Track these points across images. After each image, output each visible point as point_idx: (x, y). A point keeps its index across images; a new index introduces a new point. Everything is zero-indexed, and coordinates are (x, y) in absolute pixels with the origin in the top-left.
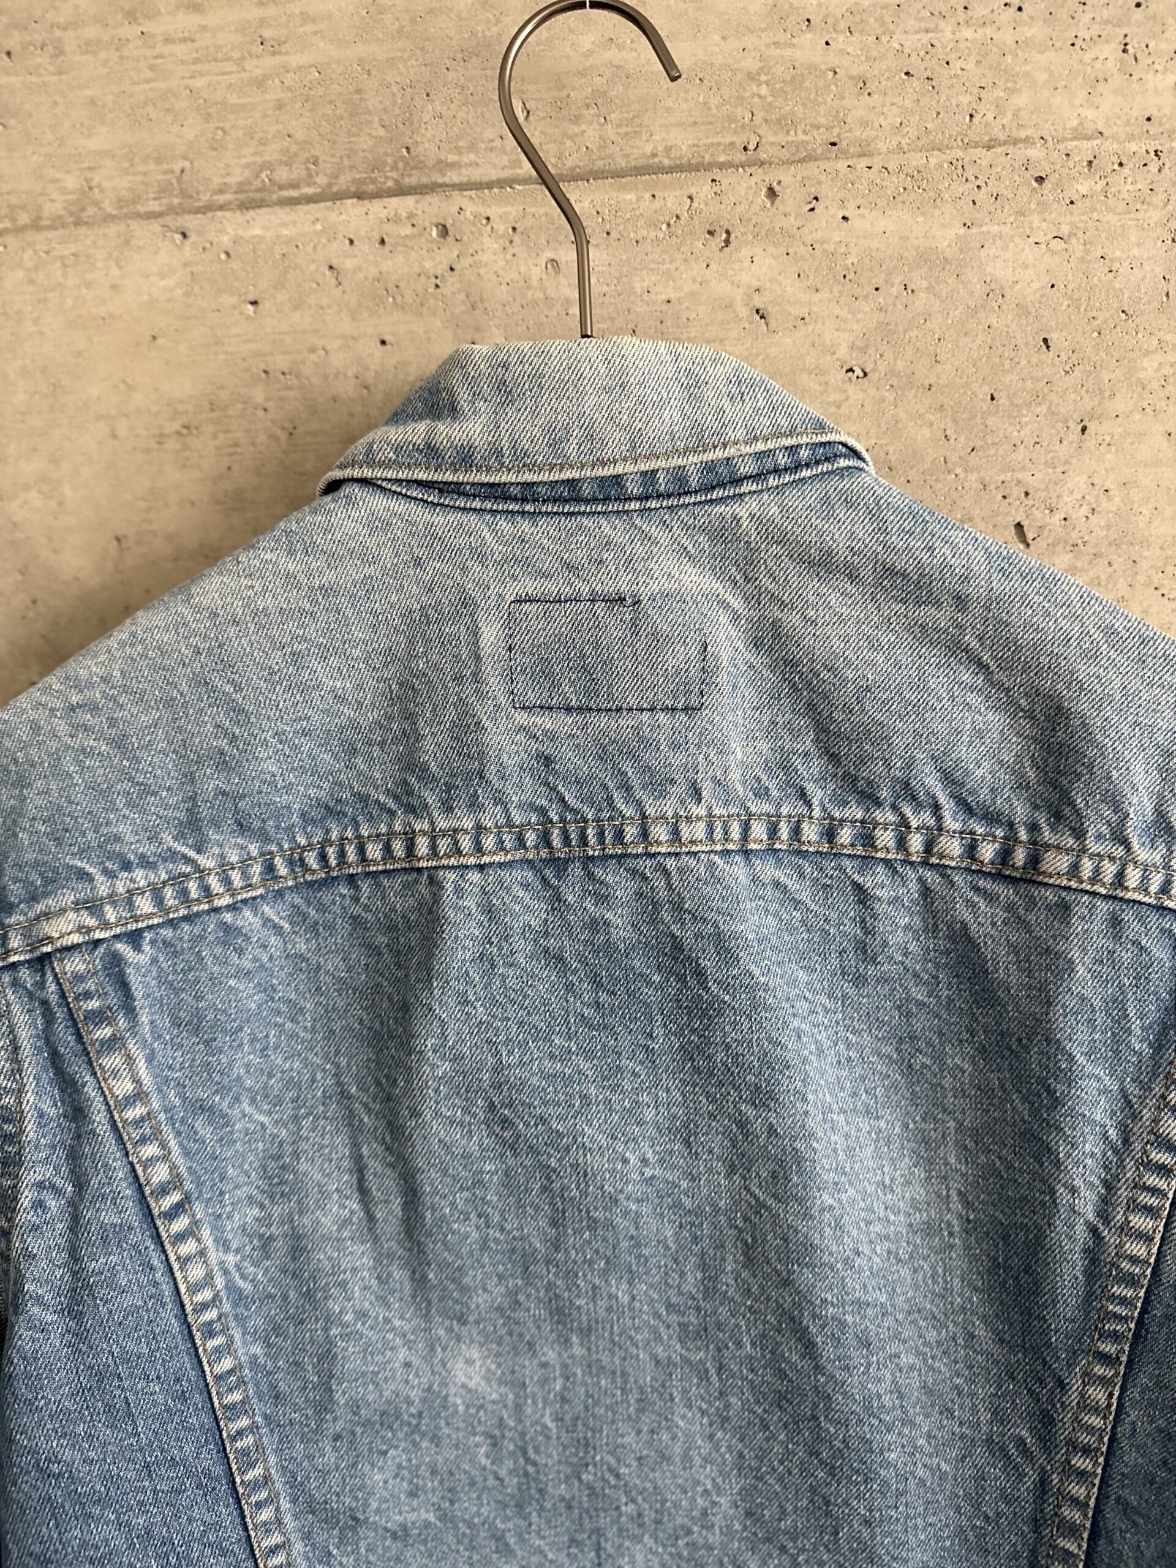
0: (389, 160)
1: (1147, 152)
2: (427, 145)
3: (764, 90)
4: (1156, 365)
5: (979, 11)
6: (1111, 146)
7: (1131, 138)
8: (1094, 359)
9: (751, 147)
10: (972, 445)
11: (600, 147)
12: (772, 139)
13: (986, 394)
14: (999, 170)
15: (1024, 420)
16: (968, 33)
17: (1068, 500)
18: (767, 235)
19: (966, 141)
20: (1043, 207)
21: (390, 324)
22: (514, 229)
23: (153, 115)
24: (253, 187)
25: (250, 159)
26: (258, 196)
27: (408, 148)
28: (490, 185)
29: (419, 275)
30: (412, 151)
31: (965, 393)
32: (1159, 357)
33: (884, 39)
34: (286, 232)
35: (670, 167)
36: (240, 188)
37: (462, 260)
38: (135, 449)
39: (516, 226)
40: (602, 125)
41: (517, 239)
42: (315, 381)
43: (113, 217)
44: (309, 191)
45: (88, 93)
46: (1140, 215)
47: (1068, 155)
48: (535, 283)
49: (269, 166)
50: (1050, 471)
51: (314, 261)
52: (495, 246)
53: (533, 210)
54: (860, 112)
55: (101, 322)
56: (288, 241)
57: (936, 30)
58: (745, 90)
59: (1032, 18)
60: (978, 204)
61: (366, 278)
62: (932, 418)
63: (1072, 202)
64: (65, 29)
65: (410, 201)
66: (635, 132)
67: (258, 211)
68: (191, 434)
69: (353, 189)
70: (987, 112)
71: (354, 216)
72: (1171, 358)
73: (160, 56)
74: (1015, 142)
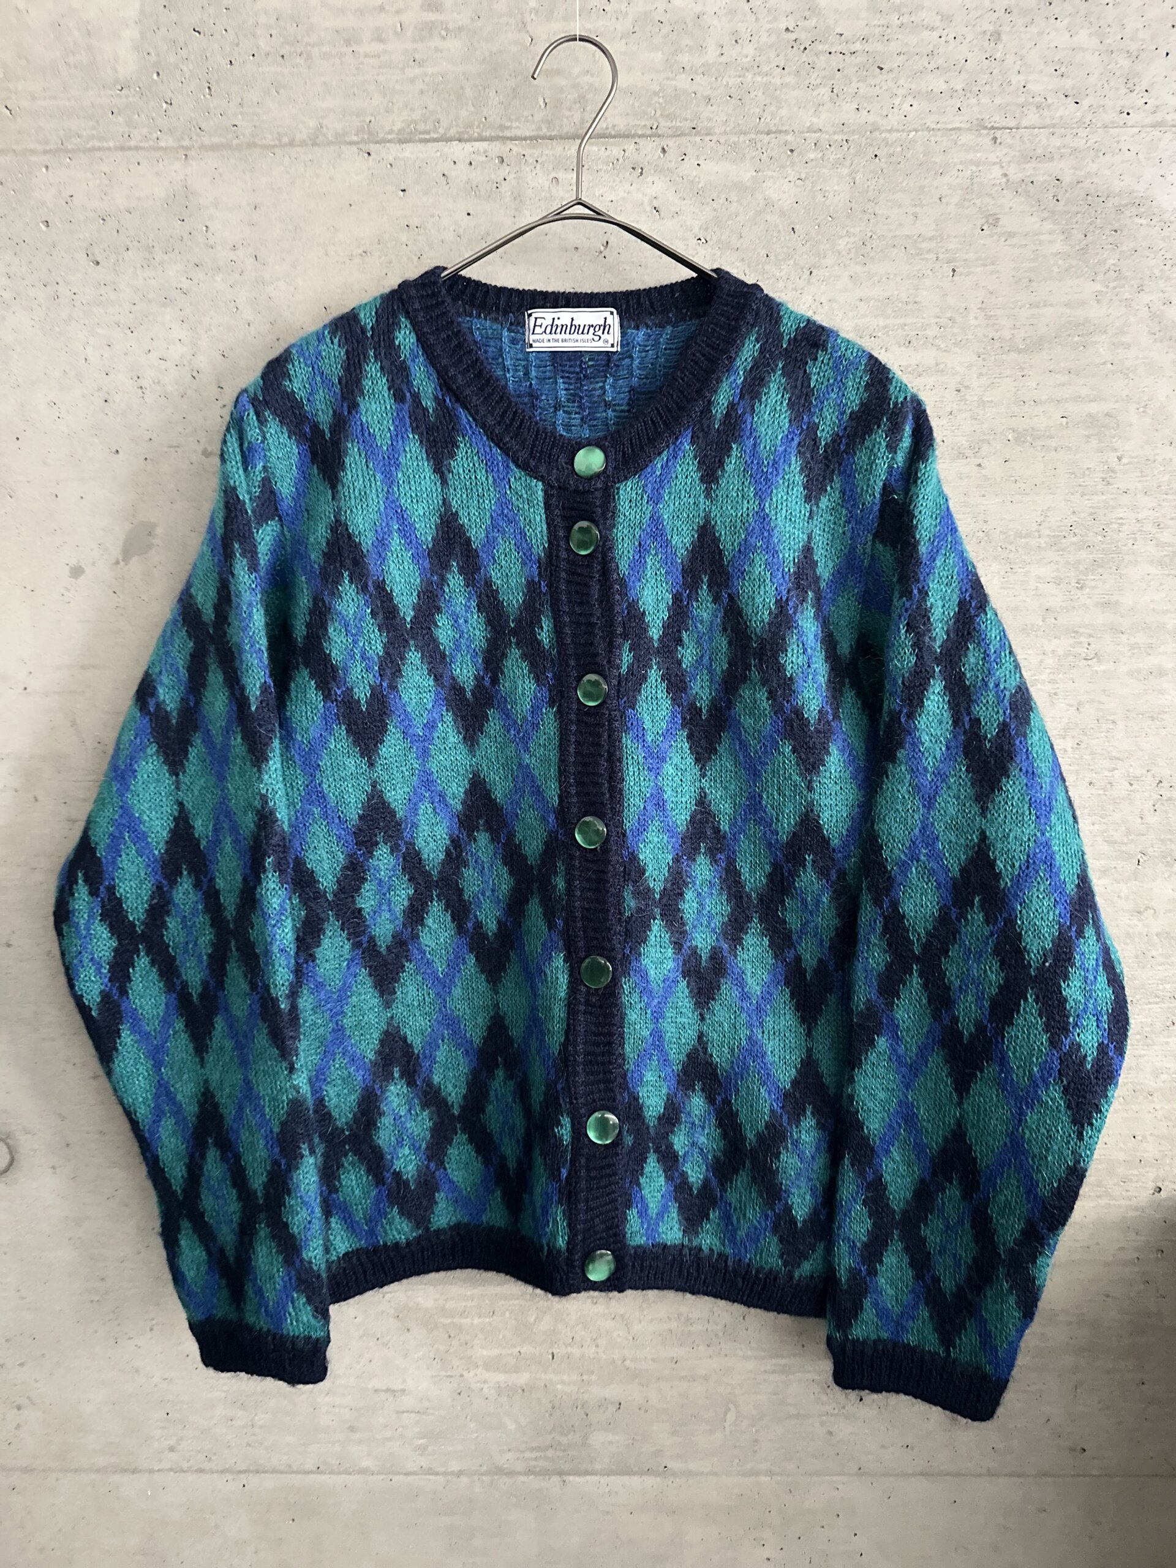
0: (476, 123)
1: (843, 140)
2: (495, 117)
3: (661, 100)
4: (845, 243)
6: (825, 136)
7: (835, 133)
8: (816, 239)
9: (654, 127)
12: (664, 124)
13: (764, 254)
14: (772, 145)
15: (782, 267)
16: (759, 79)
18: (661, 171)
19: (757, 130)
20: (793, 164)
21: (472, 205)
22: (537, 161)
23: (356, 93)
24: (406, 132)
25: (405, 118)
26: (408, 137)
27: (485, 118)
28: (525, 139)
29: (488, 181)
30: (488, 119)
31: (754, 253)
32: (846, 239)
33: (719, 79)
34: (422, 156)
35: (615, 135)
36: (400, 132)
37: (510, 175)
38: (337, 262)
39: (538, 159)
41: (538, 166)
42: (433, 232)
43: (332, 143)
44: (435, 136)
45: (323, 79)
46: (839, 170)
47: (805, 140)
48: (546, 188)
49: (415, 122)
51: (435, 171)
52: (527, 169)
53: (547, 152)
54: (707, 114)
55: (323, 195)
56: (423, 160)
57: (744, 76)
58: (652, 99)
59: (789, 73)
60: (762, 161)
61: (461, 181)
63: (807, 162)
64: (313, 46)
65: (485, 144)
67: (408, 144)
68: (367, 256)
69: (457, 136)
70: (767, 117)
71: (457, 150)
72: (852, 240)
73: (362, 63)
74: (780, 132)
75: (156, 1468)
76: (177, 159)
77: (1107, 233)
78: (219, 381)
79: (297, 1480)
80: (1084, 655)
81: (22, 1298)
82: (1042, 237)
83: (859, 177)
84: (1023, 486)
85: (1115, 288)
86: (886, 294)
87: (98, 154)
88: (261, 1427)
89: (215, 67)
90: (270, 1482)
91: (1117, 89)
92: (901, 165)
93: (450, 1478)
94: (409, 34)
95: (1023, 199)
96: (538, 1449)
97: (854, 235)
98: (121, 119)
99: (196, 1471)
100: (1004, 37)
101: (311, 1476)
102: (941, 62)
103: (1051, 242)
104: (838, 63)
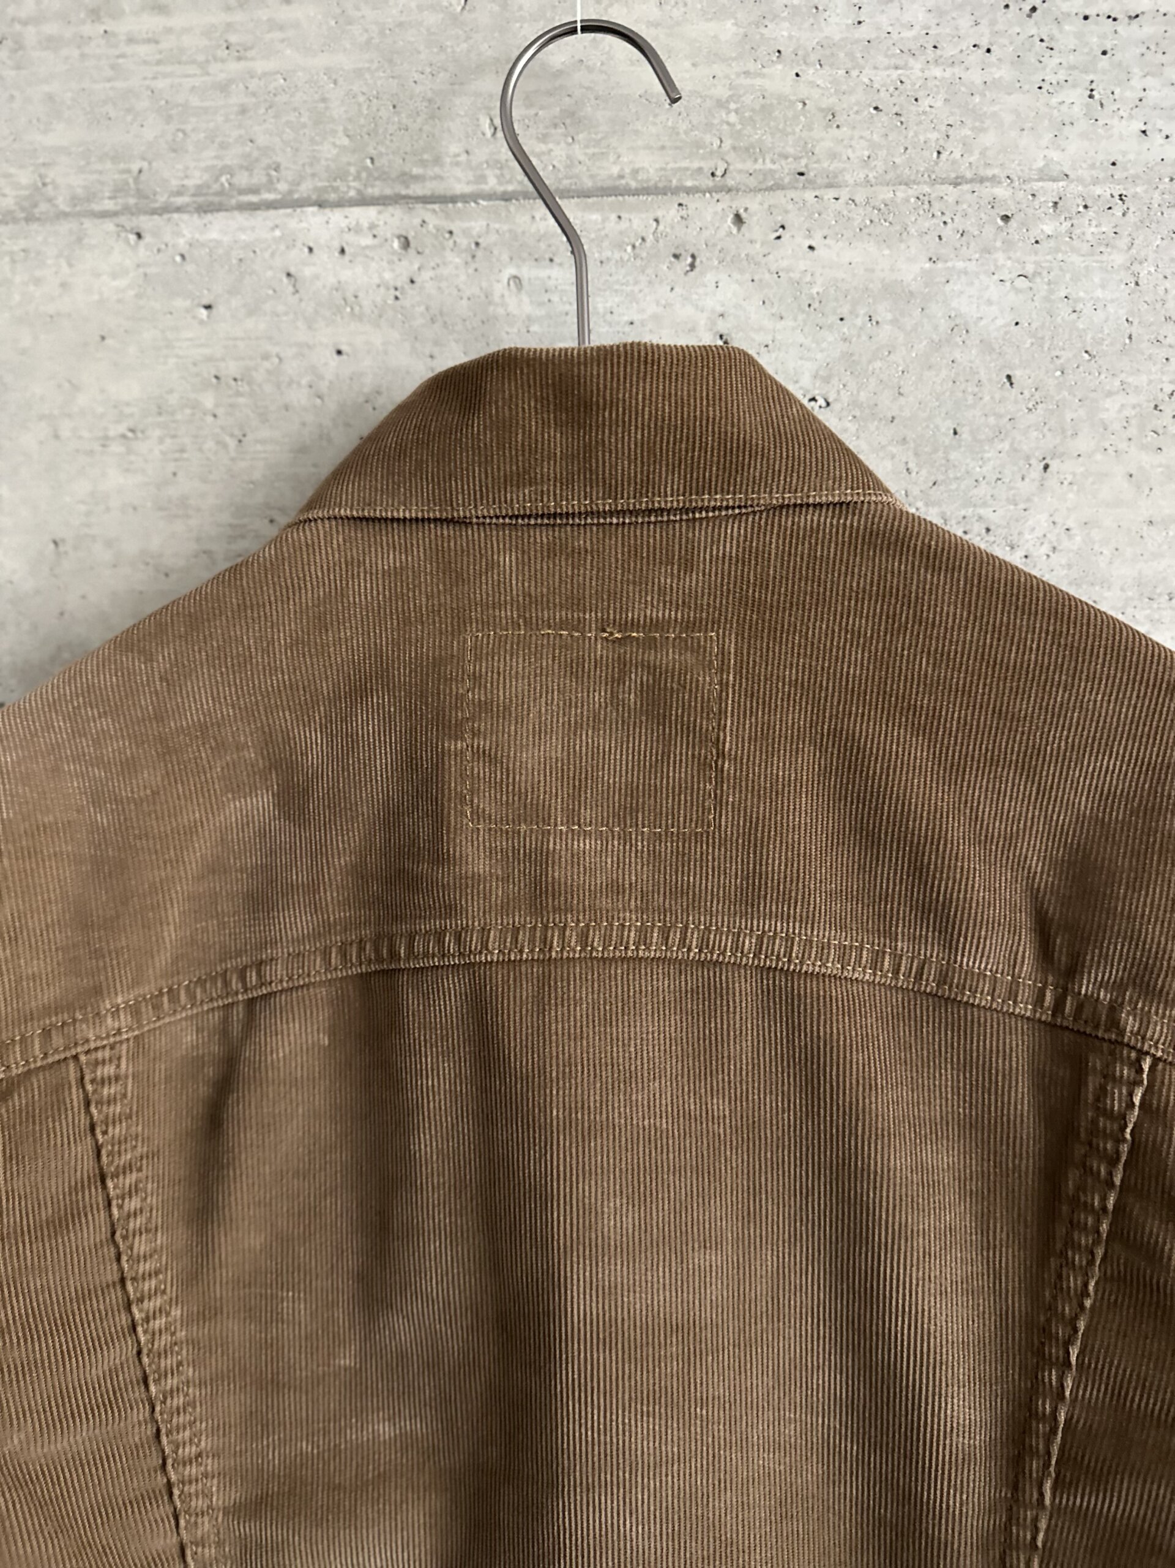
0: (352, 170)
1: (1112, 196)
2: (391, 157)
3: (733, 118)
4: (1117, 406)
5: (949, 51)
6: (1078, 188)
7: (1096, 181)
8: (1057, 398)
9: (719, 173)
10: (933, 479)
11: (567, 167)
12: (739, 166)
13: (949, 429)
14: (965, 206)
15: (987, 455)
16: (937, 72)
17: (1030, 537)
18: (732, 262)
19: (933, 177)
20: (1008, 245)
21: (346, 333)
22: (477, 244)
23: (112, 114)
24: (211, 191)
25: (210, 163)
26: (216, 199)
27: (372, 159)
28: (453, 199)
29: (379, 286)
30: (376, 161)
31: (928, 426)
32: (1121, 399)
33: (854, 73)
34: (243, 237)
35: (636, 189)
36: (199, 191)
37: (423, 273)
38: (77, 451)
39: (480, 241)
40: (570, 144)
41: (480, 253)
42: (268, 388)
43: (65, 215)
44: (269, 196)
45: (46, 88)
46: (1104, 257)
47: (1033, 195)
48: (496, 298)
49: (229, 170)
50: (1012, 507)
51: (271, 268)
52: (457, 260)
53: (497, 226)
54: (828, 144)
55: (49, 319)
56: (245, 246)
57: (906, 67)
58: (714, 117)
59: (999, 60)
60: (944, 239)
61: (324, 287)
62: (894, 450)
63: (1037, 242)
64: (25, 23)
65: (371, 213)
66: (602, 153)
67: (216, 215)
68: (136, 438)
69: (314, 197)
70: (954, 150)
71: (315, 225)
72: (1133, 399)
73: (122, 56)
74: (982, 180)
83: (1145, 271)
97: (1137, 389)
104: (1104, 36)
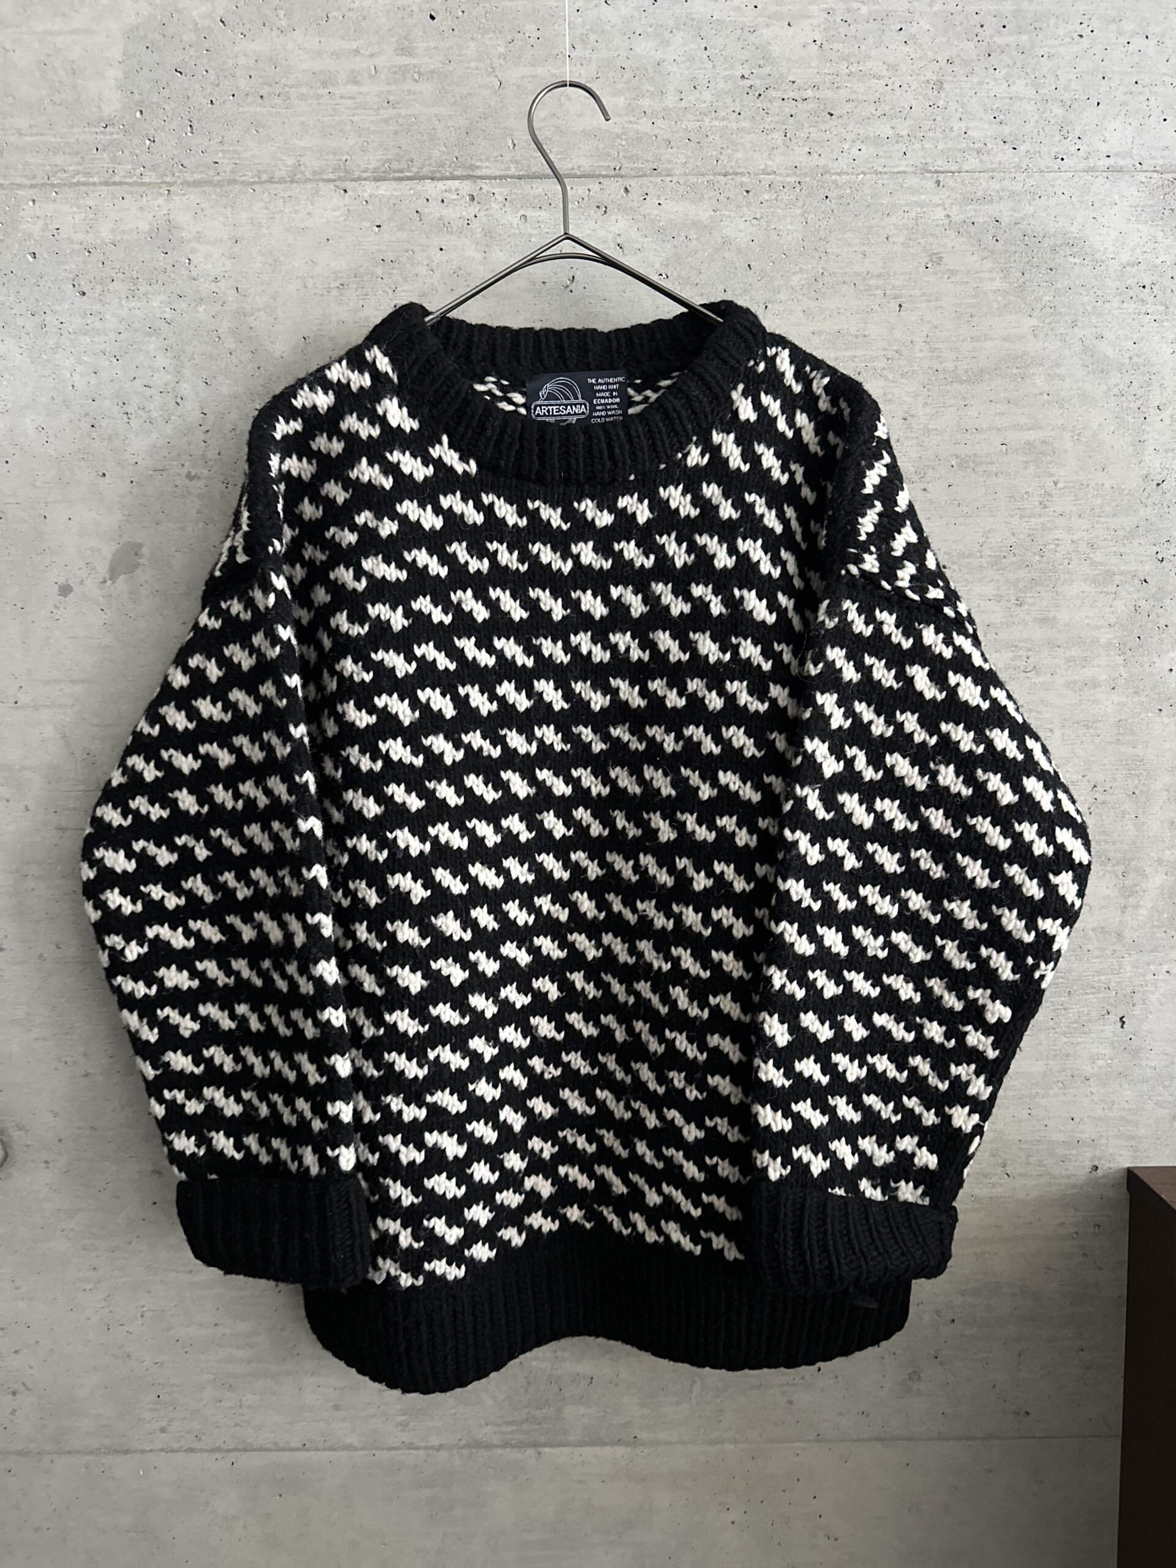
0: (448, 162)
1: (795, 182)
2: (466, 157)
3: (624, 143)
4: (798, 279)
5: (721, 114)
6: (779, 178)
7: (788, 175)
9: (618, 168)
12: (627, 165)
14: (729, 186)
16: (716, 123)
18: (624, 209)
19: (715, 172)
20: (749, 204)
21: (446, 240)
22: (506, 199)
23: (333, 132)
24: (380, 171)
25: (380, 157)
26: (383, 175)
27: (457, 158)
28: (495, 178)
29: (460, 218)
30: (459, 159)
32: (799, 276)
33: (679, 123)
34: (396, 193)
35: (580, 175)
36: (375, 171)
37: (480, 212)
38: (315, 294)
41: (507, 204)
42: (408, 266)
43: (310, 180)
44: (408, 174)
45: (301, 119)
46: (792, 210)
47: (760, 181)
48: (515, 225)
49: (389, 161)
51: (409, 208)
52: (497, 207)
53: (515, 191)
54: (667, 156)
55: (302, 230)
56: (397, 198)
57: (702, 120)
59: (744, 118)
60: (720, 201)
61: (434, 218)
63: (762, 203)
64: (291, 88)
65: (457, 183)
66: (564, 158)
67: (383, 182)
68: (344, 289)
69: (429, 175)
70: (724, 159)
71: (433, 189)
72: (805, 276)
73: (338, 104)
74: (736, 174)
75: (148, 1449)
76: (161, 194)
77: (1043, 271)
78: (202, 408)
79: (285, 1457)
80: (1022, 668)
81: (18, 1288)
82: (983, 275)
83: (811, 217)
84: (966, 509)
85: (1050, 323)
86: (837, 328)
87: (84, 188)
88: (249, 1407)
89: (197, 107)
90: (257, 1460)
91: (1052, 136)
92: (851, 206)
93: (430, 1452)
94: (383, 77)
95: (964, 239)
96: (514, 1423)
97: (807, 272)
98: (105, 155)
99: (186, 1451)
100: (946, 86)
101: (298, 1454)
102: (887, 108)
103: (992, 280)
104: (790, 108)
